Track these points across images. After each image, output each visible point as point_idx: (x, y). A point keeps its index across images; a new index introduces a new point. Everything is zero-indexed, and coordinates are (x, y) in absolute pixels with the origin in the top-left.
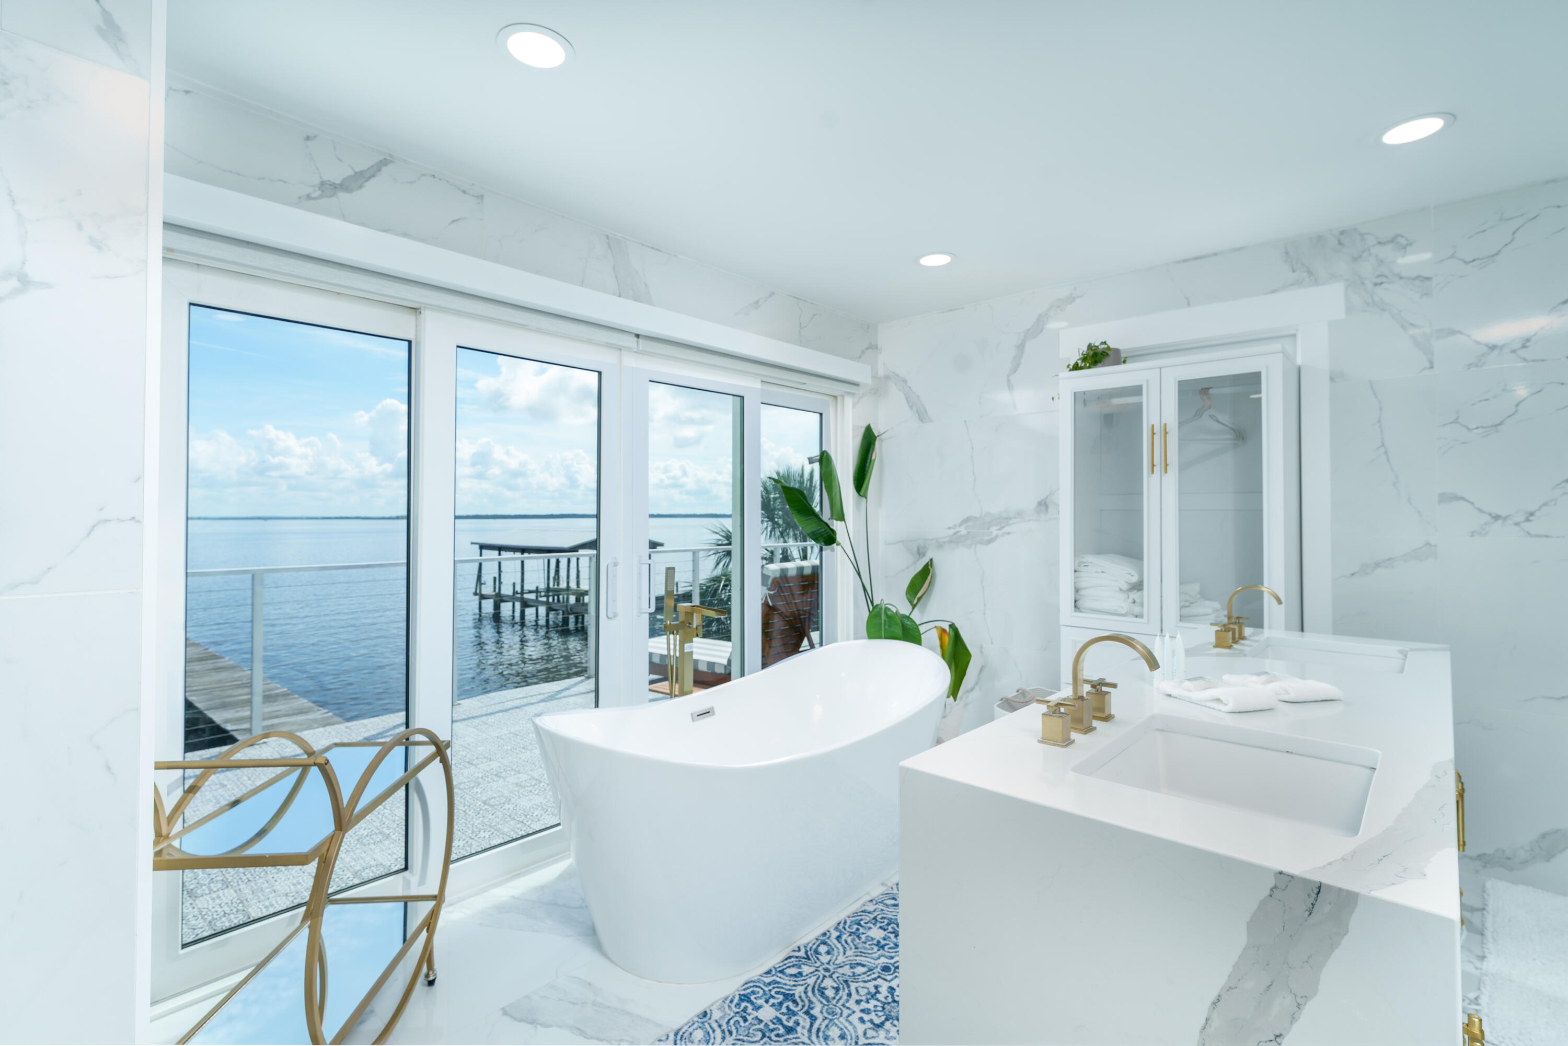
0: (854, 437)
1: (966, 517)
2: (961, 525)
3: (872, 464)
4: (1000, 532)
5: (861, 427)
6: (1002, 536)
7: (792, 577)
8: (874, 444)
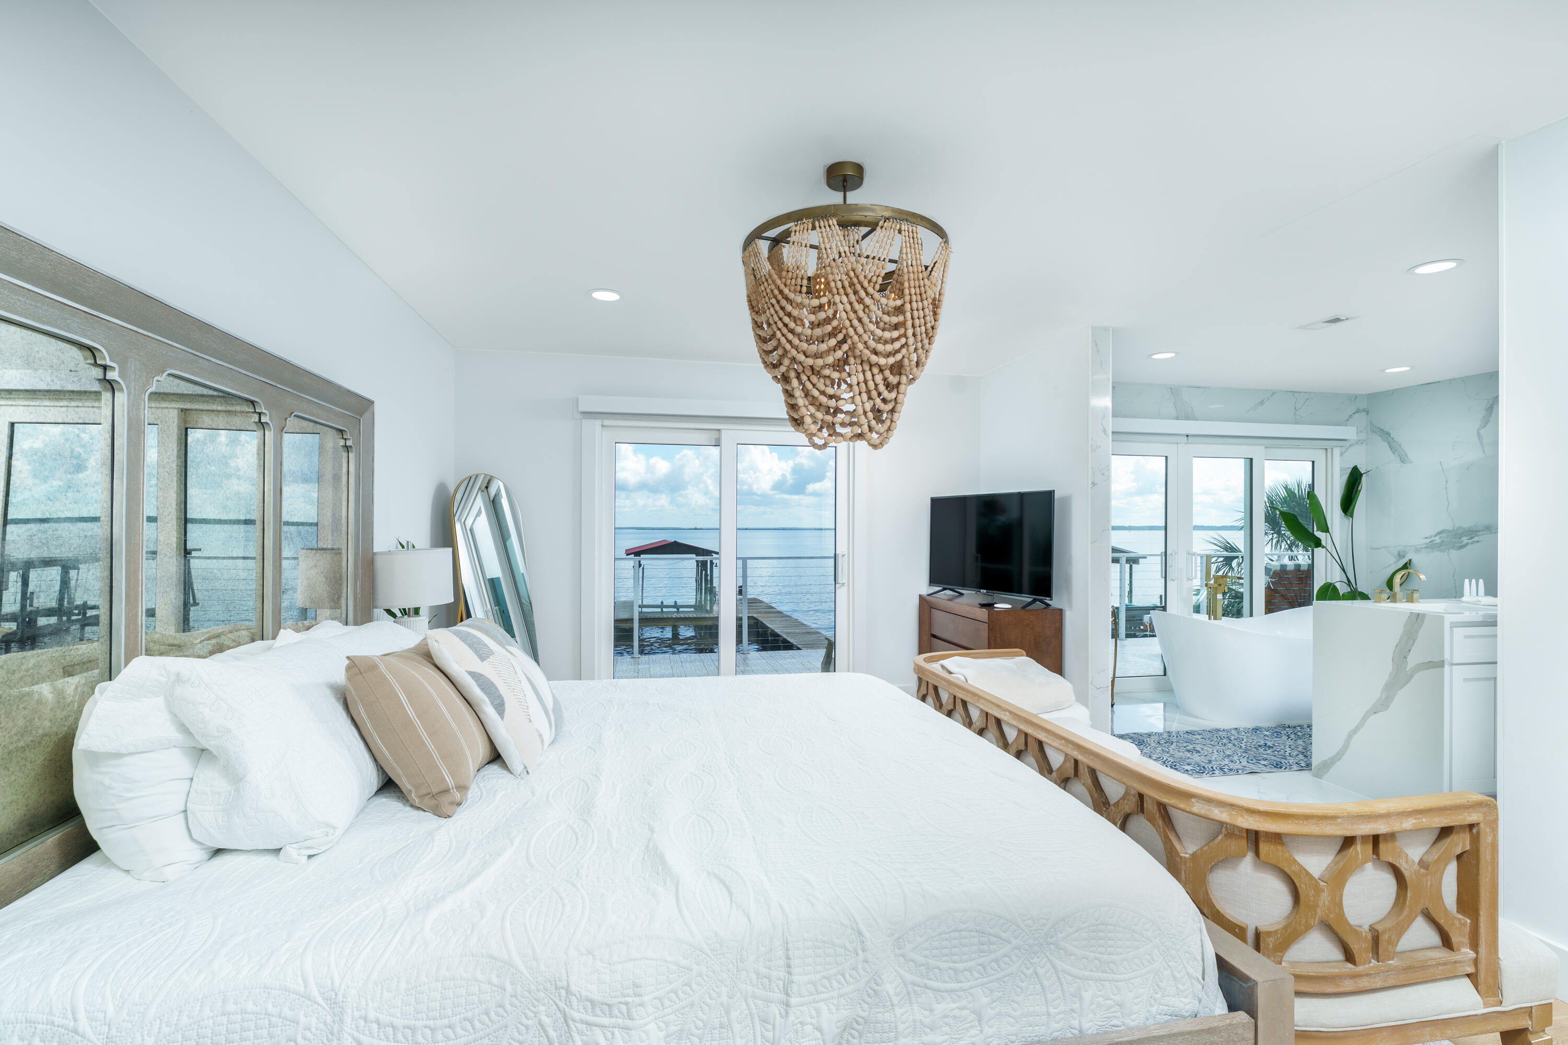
0: (1341, 476)
1: (1441, 530)
2: (1436, 536)
3: (1358, 494)
4: (1470, 541)
5: (1349, 468)
6: (1472, 543)
7: (1291, 571)
8: (1361, 479)
